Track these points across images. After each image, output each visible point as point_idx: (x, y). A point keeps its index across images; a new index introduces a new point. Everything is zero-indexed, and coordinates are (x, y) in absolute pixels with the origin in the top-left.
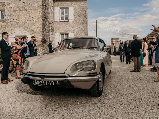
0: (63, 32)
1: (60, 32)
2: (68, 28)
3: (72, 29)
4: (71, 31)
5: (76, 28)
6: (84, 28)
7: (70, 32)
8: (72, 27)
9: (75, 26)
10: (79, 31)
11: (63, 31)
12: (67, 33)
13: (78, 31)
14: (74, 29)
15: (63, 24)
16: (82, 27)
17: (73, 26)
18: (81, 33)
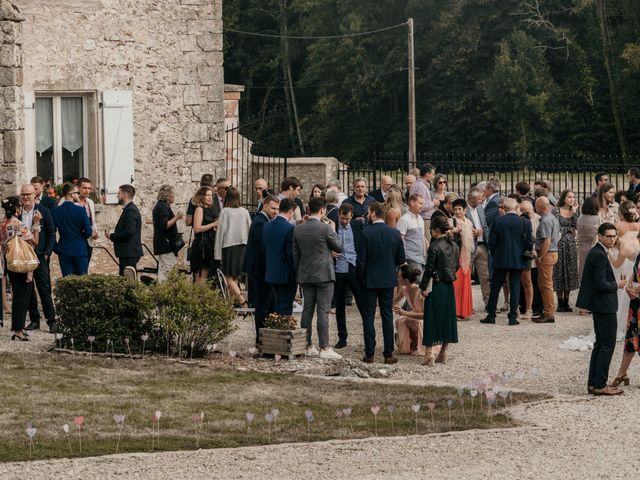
0: (58, 83)
1: (37, 83)
2: (89, 44)
3: (116, 56)
4: (114, 72)
5: (144, 47)
6: (198, 51)
7: (110, 80)
8: (120, 43)
9: (137, 35)
10: (167, 72)
11: (56, 76)
12: (87, 87)
13: (159, 76)
14: (131, 53)
15: (54, 15)
16: (188, 44)
17: (127, 28)
18: (178, 87)
